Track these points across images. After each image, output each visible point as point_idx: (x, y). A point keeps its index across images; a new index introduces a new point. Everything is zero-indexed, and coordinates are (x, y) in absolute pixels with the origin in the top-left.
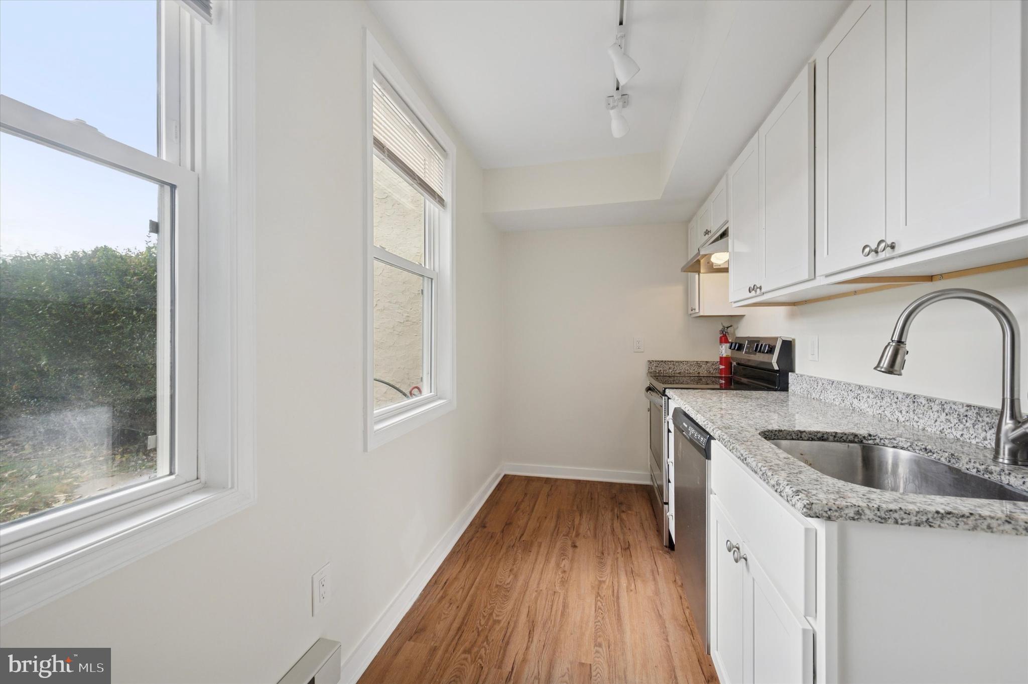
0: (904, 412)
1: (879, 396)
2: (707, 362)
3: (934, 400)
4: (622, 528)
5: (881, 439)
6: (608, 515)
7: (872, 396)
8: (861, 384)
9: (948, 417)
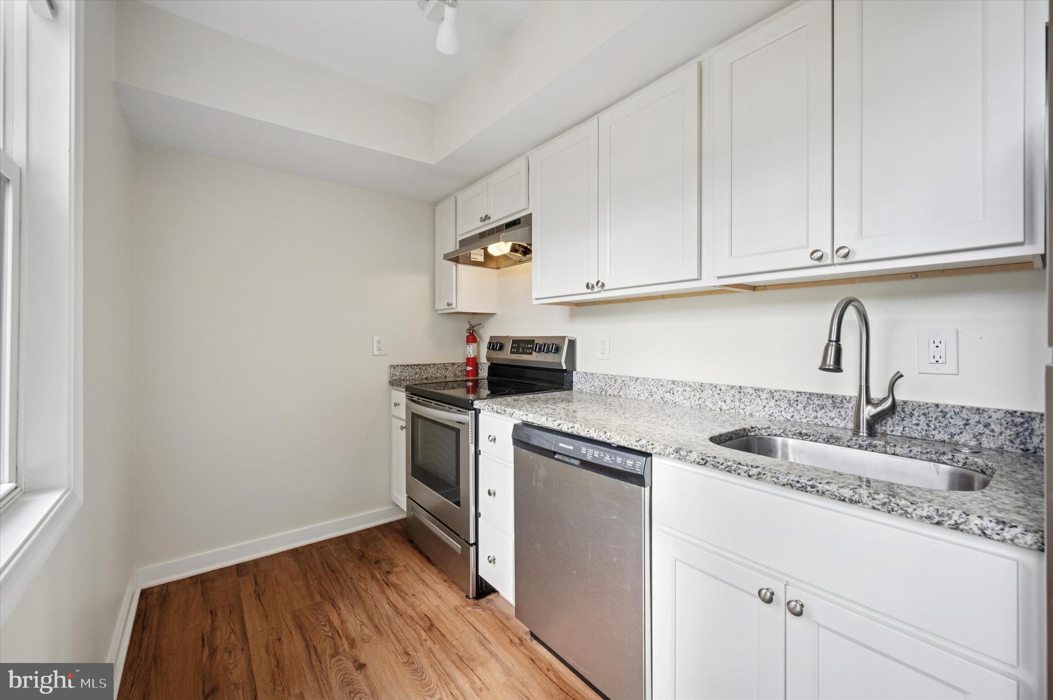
0: (728, 402)
1: (698, 389)
2: (453, 364)
3: (763, 389)
4: (404, 599)
5: (759, 430)
6: (374, 588)
7: (687, 389)
8: (674, 379)
9: (777, 403)
